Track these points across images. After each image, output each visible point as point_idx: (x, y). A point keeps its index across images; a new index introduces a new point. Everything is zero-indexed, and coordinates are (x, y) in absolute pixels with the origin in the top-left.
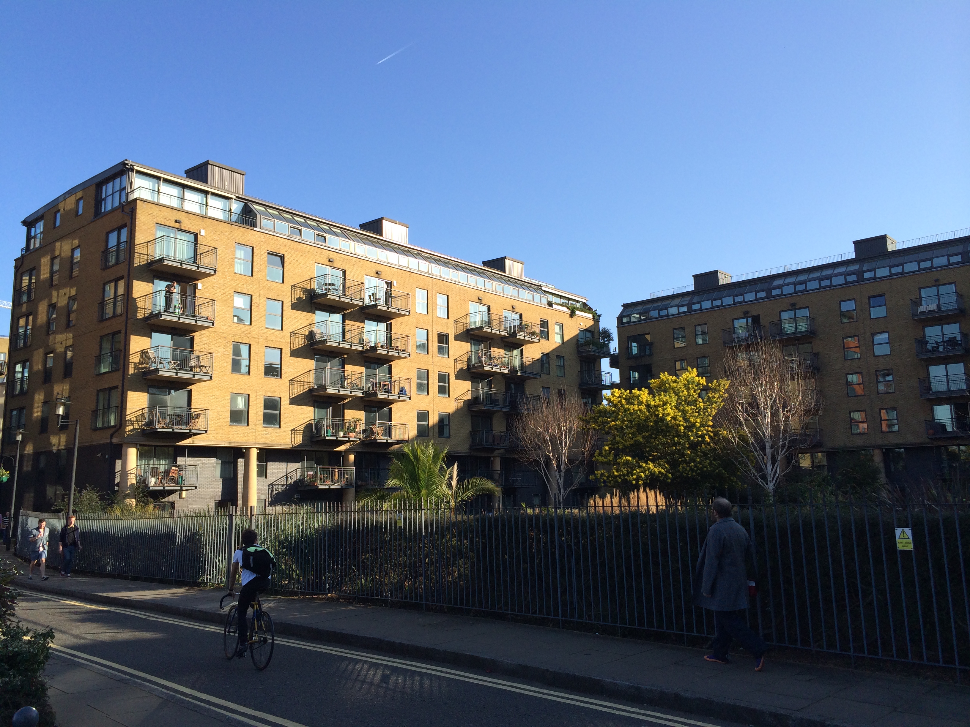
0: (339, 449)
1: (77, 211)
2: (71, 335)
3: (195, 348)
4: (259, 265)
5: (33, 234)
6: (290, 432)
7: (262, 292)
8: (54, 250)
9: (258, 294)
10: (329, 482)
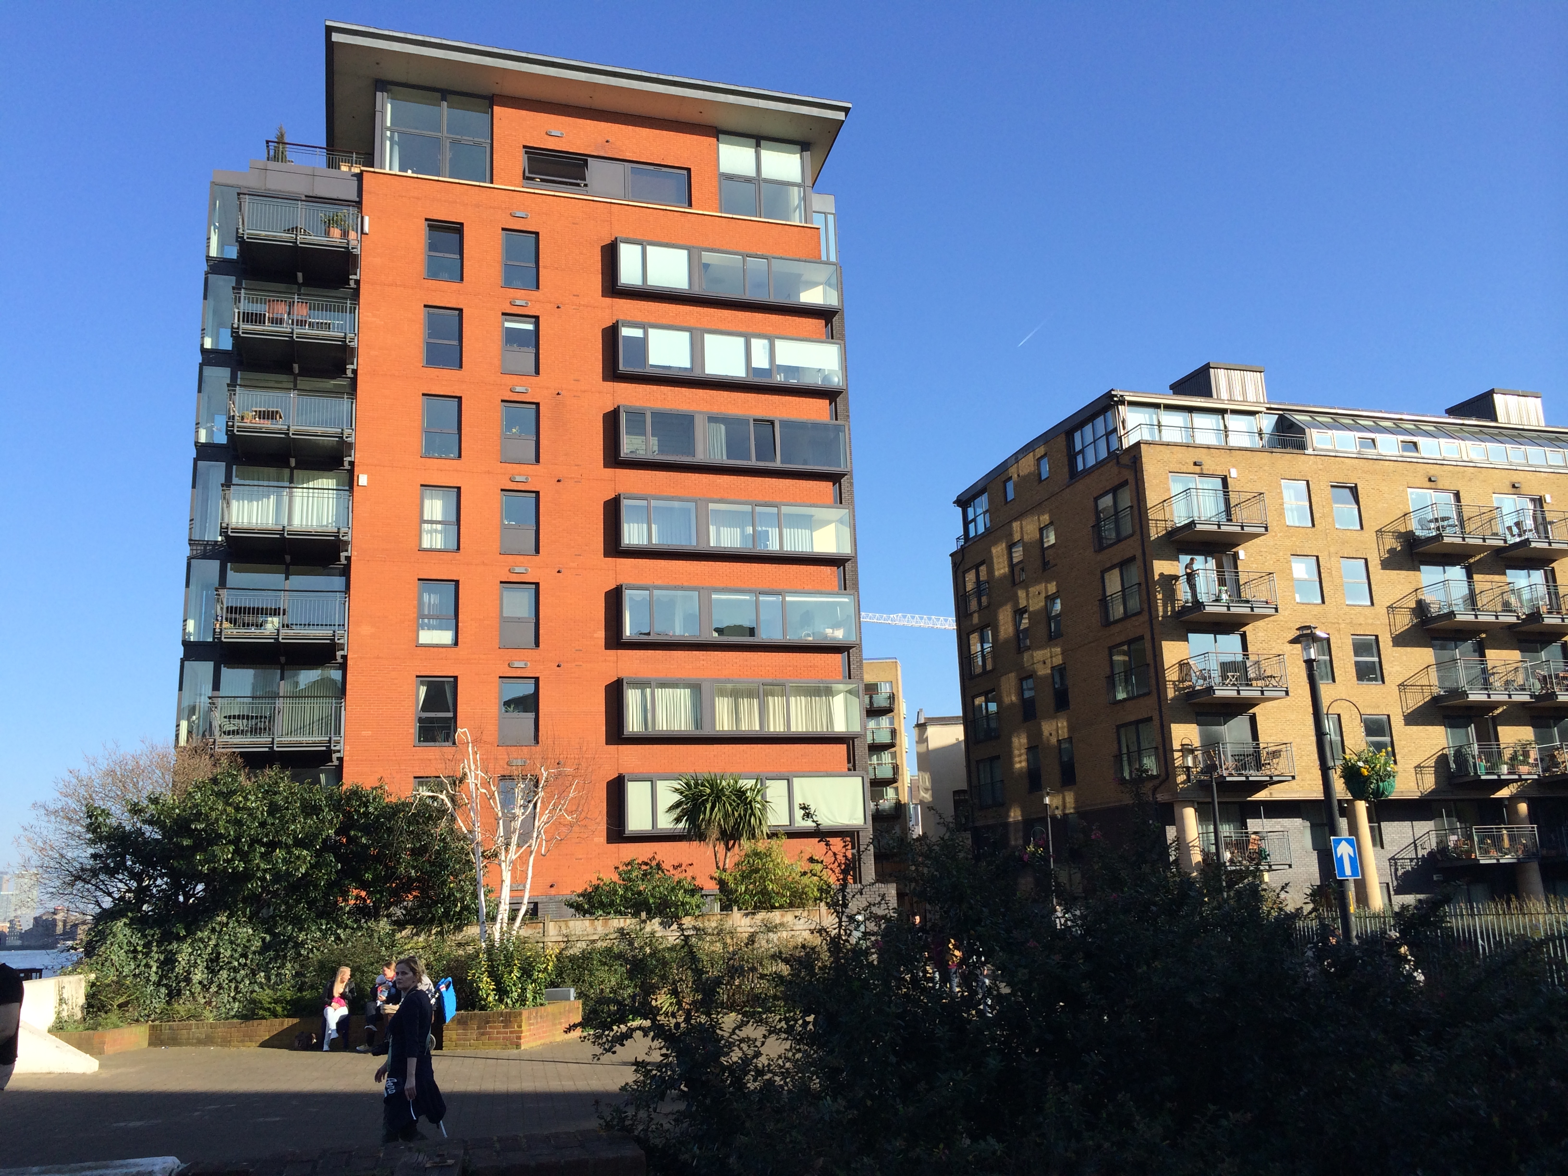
0: (1499, 794)
1: (1040, 475)
2: (1059, 649)
3: (1249, 649)
4: (1321, 507)
5: (971, 516)
6: (1413, 771)
7: (1332, 550)
8: (1011, 534)
9: (1326, 553)
10: (1494, 853)
